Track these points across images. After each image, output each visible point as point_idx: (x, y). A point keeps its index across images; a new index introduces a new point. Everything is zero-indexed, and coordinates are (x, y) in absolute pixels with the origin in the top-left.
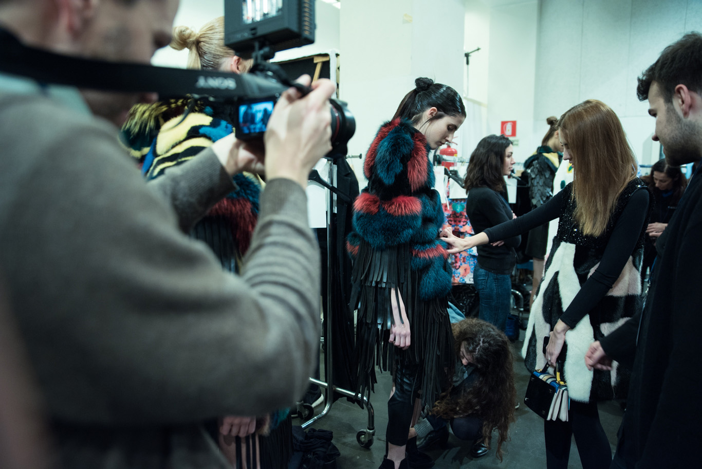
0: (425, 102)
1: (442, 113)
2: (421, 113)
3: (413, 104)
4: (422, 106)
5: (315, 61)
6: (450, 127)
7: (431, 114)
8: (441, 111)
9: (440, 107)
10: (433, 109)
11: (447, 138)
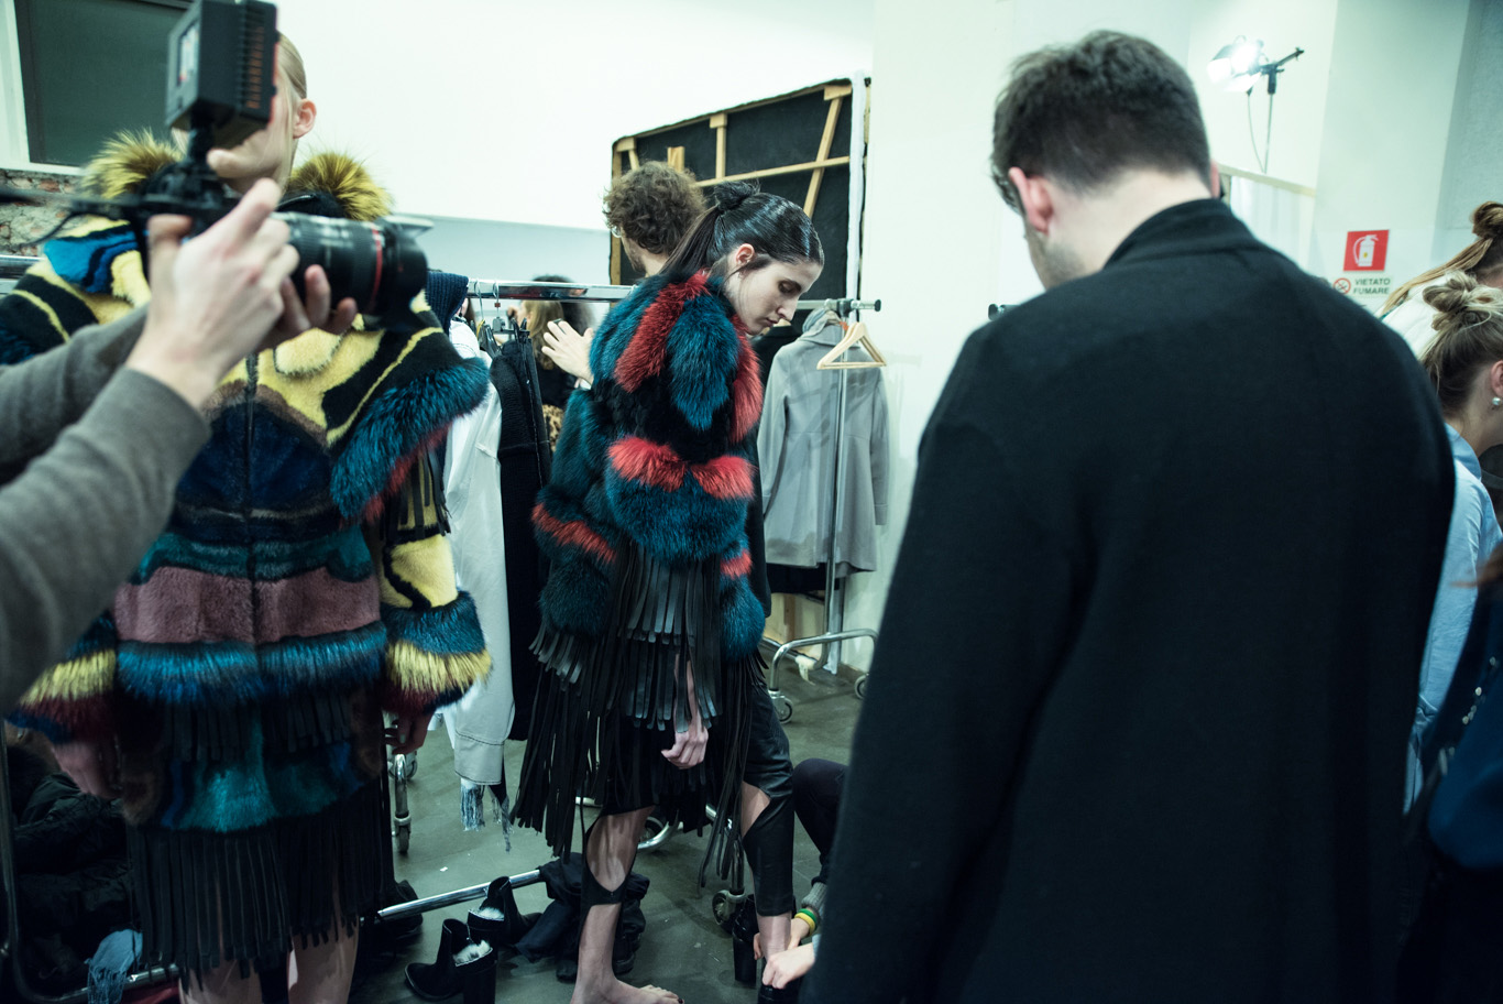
0: (731, 234)
1: (766, 256)
2: (724, 257)
3: (711, 237)
4: (725, 242)
5: (827, 97)
6: (785, 285)
7: (742, 258)
8: (763, 253)
9: (760, 244)
10: (744, 249)
11: (781, 311)
